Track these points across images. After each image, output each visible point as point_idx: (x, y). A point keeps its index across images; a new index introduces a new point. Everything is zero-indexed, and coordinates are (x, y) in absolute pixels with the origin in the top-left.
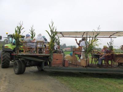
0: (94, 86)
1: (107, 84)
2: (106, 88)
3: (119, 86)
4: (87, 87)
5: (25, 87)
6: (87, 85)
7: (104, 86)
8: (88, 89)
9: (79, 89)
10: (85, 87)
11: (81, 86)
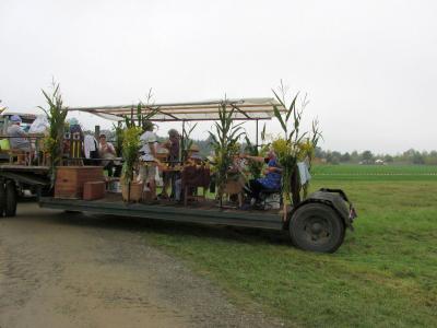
0: (309, 285)
1: (355, 277)
2: (350, 292)
3: (397, 285)
4: (285, 287)
5: (67, 287)
6: (287, 280)
7: (343, 284)
8: (289, 293)
9: (258, 295)
10: (279, 286)
11: (265, 283)
